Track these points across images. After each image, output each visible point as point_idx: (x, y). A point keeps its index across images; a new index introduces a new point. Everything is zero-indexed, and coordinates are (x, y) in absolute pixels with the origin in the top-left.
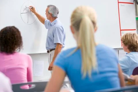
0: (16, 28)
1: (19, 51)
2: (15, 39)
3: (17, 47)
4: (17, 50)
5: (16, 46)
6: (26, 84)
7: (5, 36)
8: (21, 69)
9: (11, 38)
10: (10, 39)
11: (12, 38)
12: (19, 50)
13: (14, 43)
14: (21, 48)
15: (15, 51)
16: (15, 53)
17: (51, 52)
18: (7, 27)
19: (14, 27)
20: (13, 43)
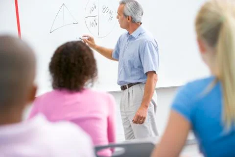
1: (92, 86)
3: (88, 79)
4: (88, 85)
5: (86, 77)
6: (105, 147)
8: (96, 119)
9: (77, 63)
10: (74, 64)
11: (79, 61)
12: (90, 84)
15: (85, 87)
16: (83, 89)
17: (131, 88)
20: (81, 71)
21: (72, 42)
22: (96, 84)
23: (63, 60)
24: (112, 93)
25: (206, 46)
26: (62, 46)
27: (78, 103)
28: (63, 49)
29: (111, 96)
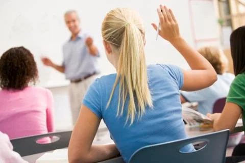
0: (25, 50)
2: (26, 67)
4: (30, 84)
7: (10, 64)
8: (36, 112)
9: (20, 66)
10: (18, 68)
11: (22, 65)
12: (33, 83)
13: (26, 72)
14: (36, 79)
18: (11, 50)
19: (22, 48)
21: (15, 48)
22: (37, 82)
23: (8, 64)
24: (49, 88)
25: (112, 47)
26: (7, 52)
27: (21, 99)
28: (8, 55)
29: (49, 91)
